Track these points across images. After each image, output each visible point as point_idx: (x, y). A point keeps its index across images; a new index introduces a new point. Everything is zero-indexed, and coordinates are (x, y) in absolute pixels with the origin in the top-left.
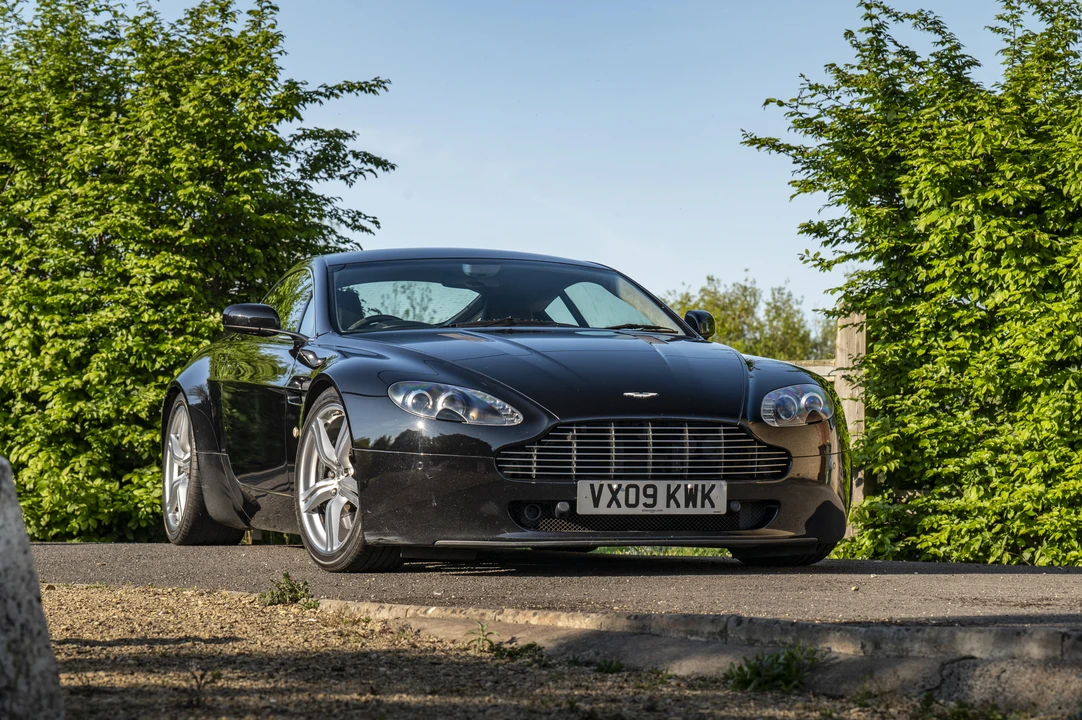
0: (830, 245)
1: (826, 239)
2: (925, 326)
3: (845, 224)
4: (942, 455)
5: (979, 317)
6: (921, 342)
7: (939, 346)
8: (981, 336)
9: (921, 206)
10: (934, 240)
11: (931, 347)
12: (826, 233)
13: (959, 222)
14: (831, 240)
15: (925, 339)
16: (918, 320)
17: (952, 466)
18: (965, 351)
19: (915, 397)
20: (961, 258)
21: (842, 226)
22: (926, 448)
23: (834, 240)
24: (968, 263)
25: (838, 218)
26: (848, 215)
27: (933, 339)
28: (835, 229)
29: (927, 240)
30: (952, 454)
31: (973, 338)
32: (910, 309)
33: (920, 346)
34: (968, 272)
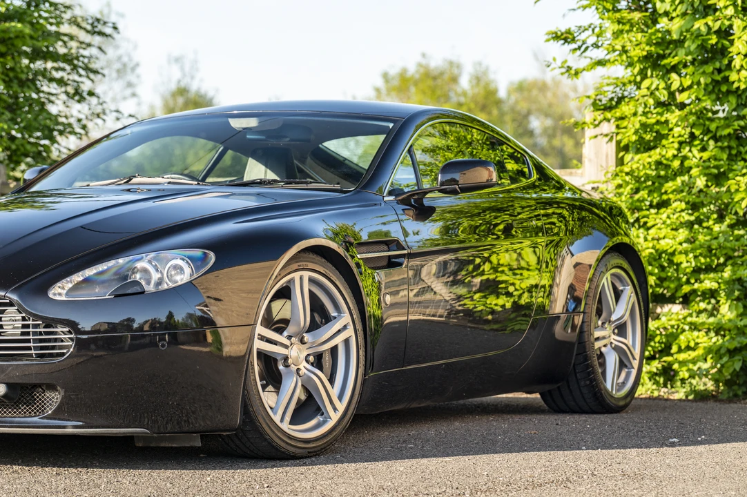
0: (578, 52)
1: (574, 46)
2: (680, 136)
3: (593, 30)
4: (697, 271)
5: (737, 127)
6: (676, 153)
7: (694, 156)
8: (737, 146)
9: (675, 10)
10: (689, 47)
11: (685, 158)
12: (573, 40)
13: (716, 26)
14: (579, 48)
15: (679, 150)
16: (671, 130)
17: (708, 283)
18: (722, 162)
19: (669, 211)
20: (717, 65)
21: (590, 32)
22: (681, 263)
23: (582, 48)
24: (726, 70)
25: (586, 24)
26: (596, 21)
27: (688, 148)
28: (583, 36)
29: (683, 47)
30: (709, 269)
31: (730, 148)
32: (663, 119)
33: (675, 156)
34: (726, 79)
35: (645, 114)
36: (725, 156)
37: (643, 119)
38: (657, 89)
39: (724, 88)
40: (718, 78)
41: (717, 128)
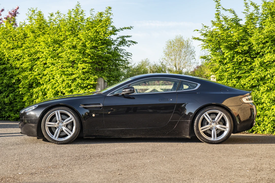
35: (220, 73)
36: (236, 82)
37: (220, 74)
38: (223, 68)
39: (235, 68)
40: (233, 66)
41: (234, 76)
